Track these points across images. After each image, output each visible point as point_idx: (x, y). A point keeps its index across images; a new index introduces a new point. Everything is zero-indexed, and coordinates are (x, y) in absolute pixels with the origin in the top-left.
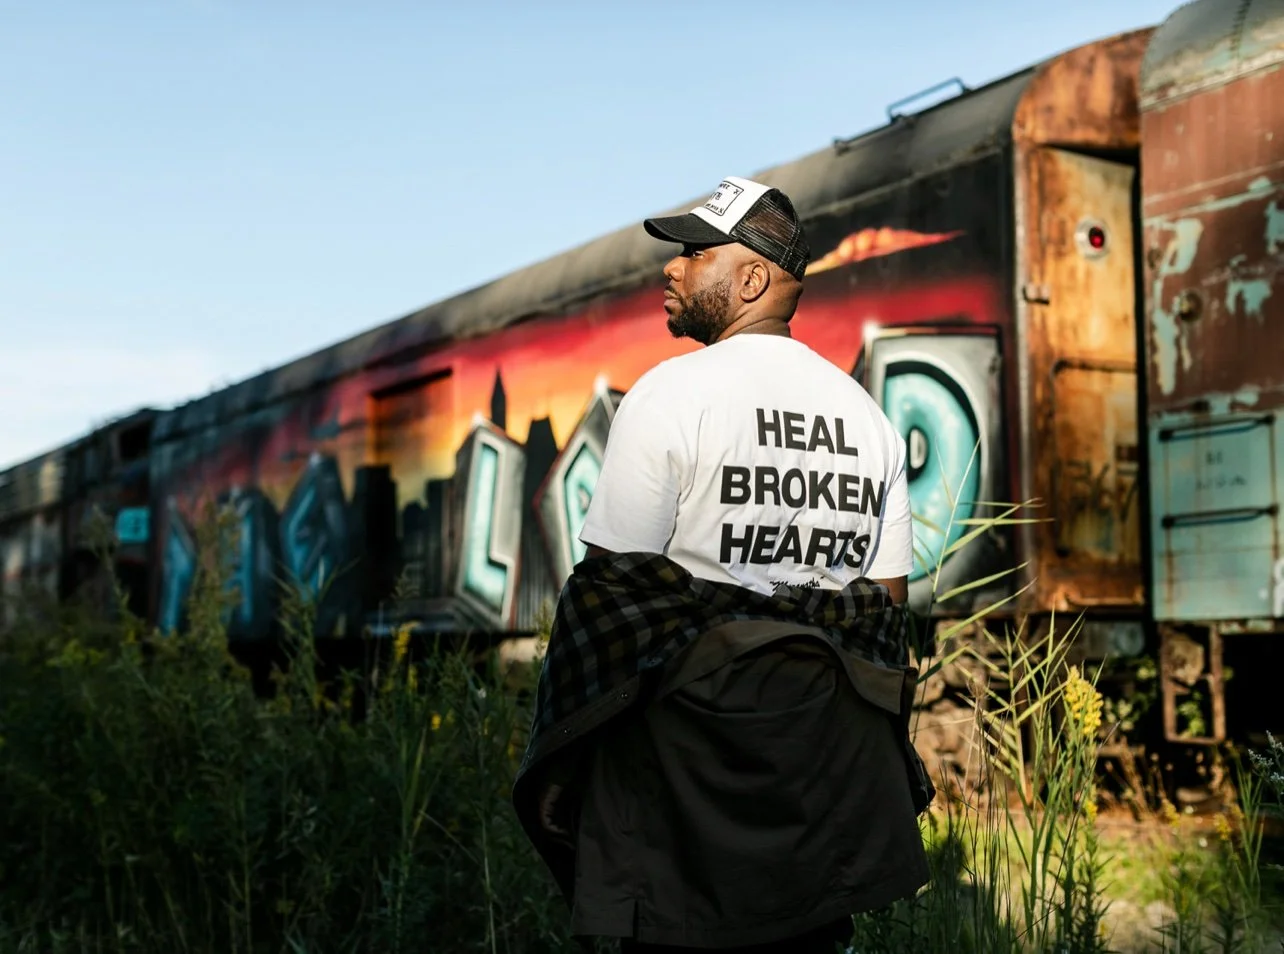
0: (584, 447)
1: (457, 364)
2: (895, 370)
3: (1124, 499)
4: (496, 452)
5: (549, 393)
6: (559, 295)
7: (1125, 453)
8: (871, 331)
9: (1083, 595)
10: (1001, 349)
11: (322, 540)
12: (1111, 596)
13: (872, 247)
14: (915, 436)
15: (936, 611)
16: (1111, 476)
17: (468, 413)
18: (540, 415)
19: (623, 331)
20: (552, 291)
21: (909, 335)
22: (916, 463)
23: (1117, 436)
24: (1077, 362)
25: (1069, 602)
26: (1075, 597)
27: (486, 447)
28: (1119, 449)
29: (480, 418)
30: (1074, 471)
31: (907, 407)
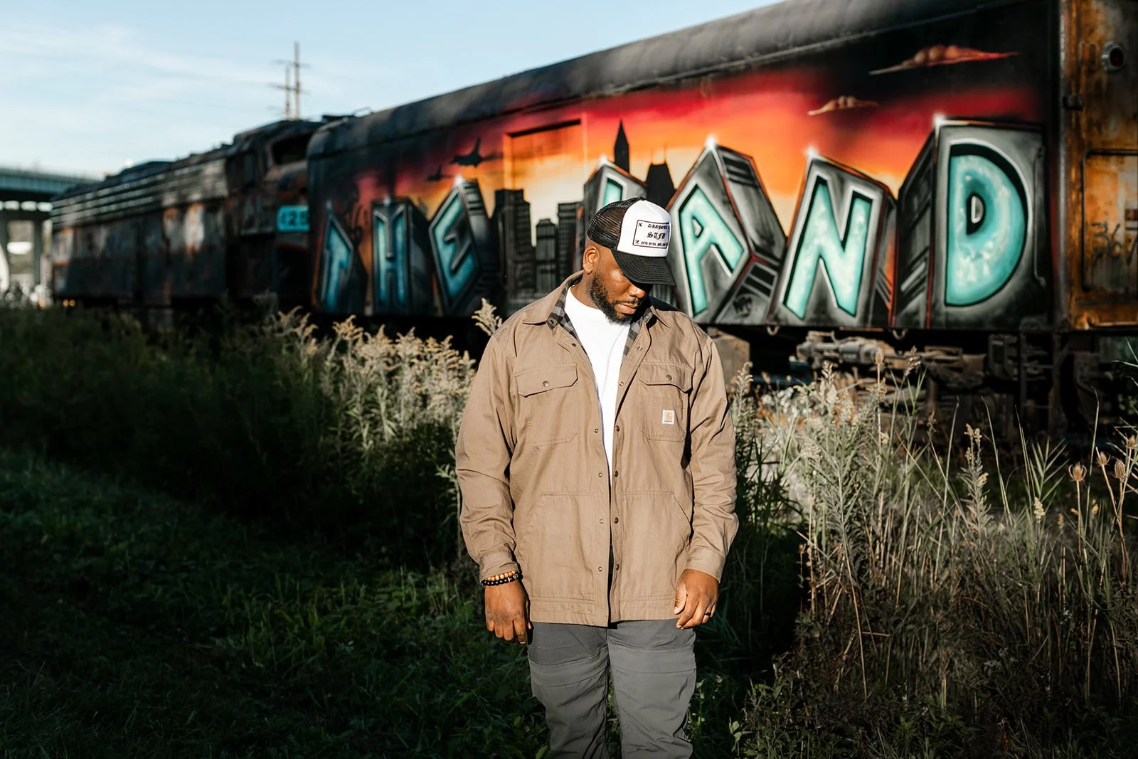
0: (696, 187)
1: (584, 117)
2: (958, 151)
3: (1130, 248)
4: (621, 187)
5: (665, 147)
6: (674, 71)
7: (1131, 215)
8: (939, 121)
9: (1101, 321)
10: (1045, 142)
11: (468, 243)
12: (1121, 321)
13: (942, 57)
14: (974, 200)
15: (988, 327)
16: (1121, 231)
17: (594, 155)
18: (658, 161)
19: (730, 103)
20: (667, 67)
21: (970, 126)
22: (975, 220)
23: (1127, 203)
24: (1100, 151)
25: (1090, 324)
26: (1095, 321)
27: (610, 181)
28: (1127, 212)
29: (606, 159)
30: (1097, 230)
31: (968, 178)
